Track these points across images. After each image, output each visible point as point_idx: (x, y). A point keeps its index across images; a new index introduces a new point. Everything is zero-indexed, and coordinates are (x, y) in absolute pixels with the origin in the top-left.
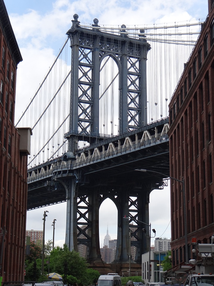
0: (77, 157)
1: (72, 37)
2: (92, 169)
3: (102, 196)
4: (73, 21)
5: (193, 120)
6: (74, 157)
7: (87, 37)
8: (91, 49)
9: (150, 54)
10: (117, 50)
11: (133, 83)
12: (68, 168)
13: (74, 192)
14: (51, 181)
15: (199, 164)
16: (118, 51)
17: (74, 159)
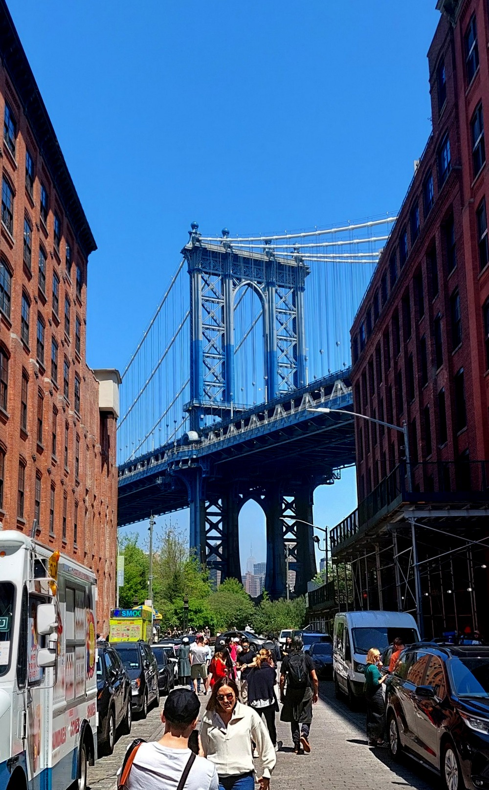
0: (203, 438)
1: (191, 256)
2: (226, 456)
3: (241, 496)
5: (401, 339)
6: (199, 439)
7: (213, 257)
8: (219, 275)
10: (259, 276)
13: (199, 492)
14: (165, 476)
15: (417, 415)
16: (260, 278)
17: (198, 442)
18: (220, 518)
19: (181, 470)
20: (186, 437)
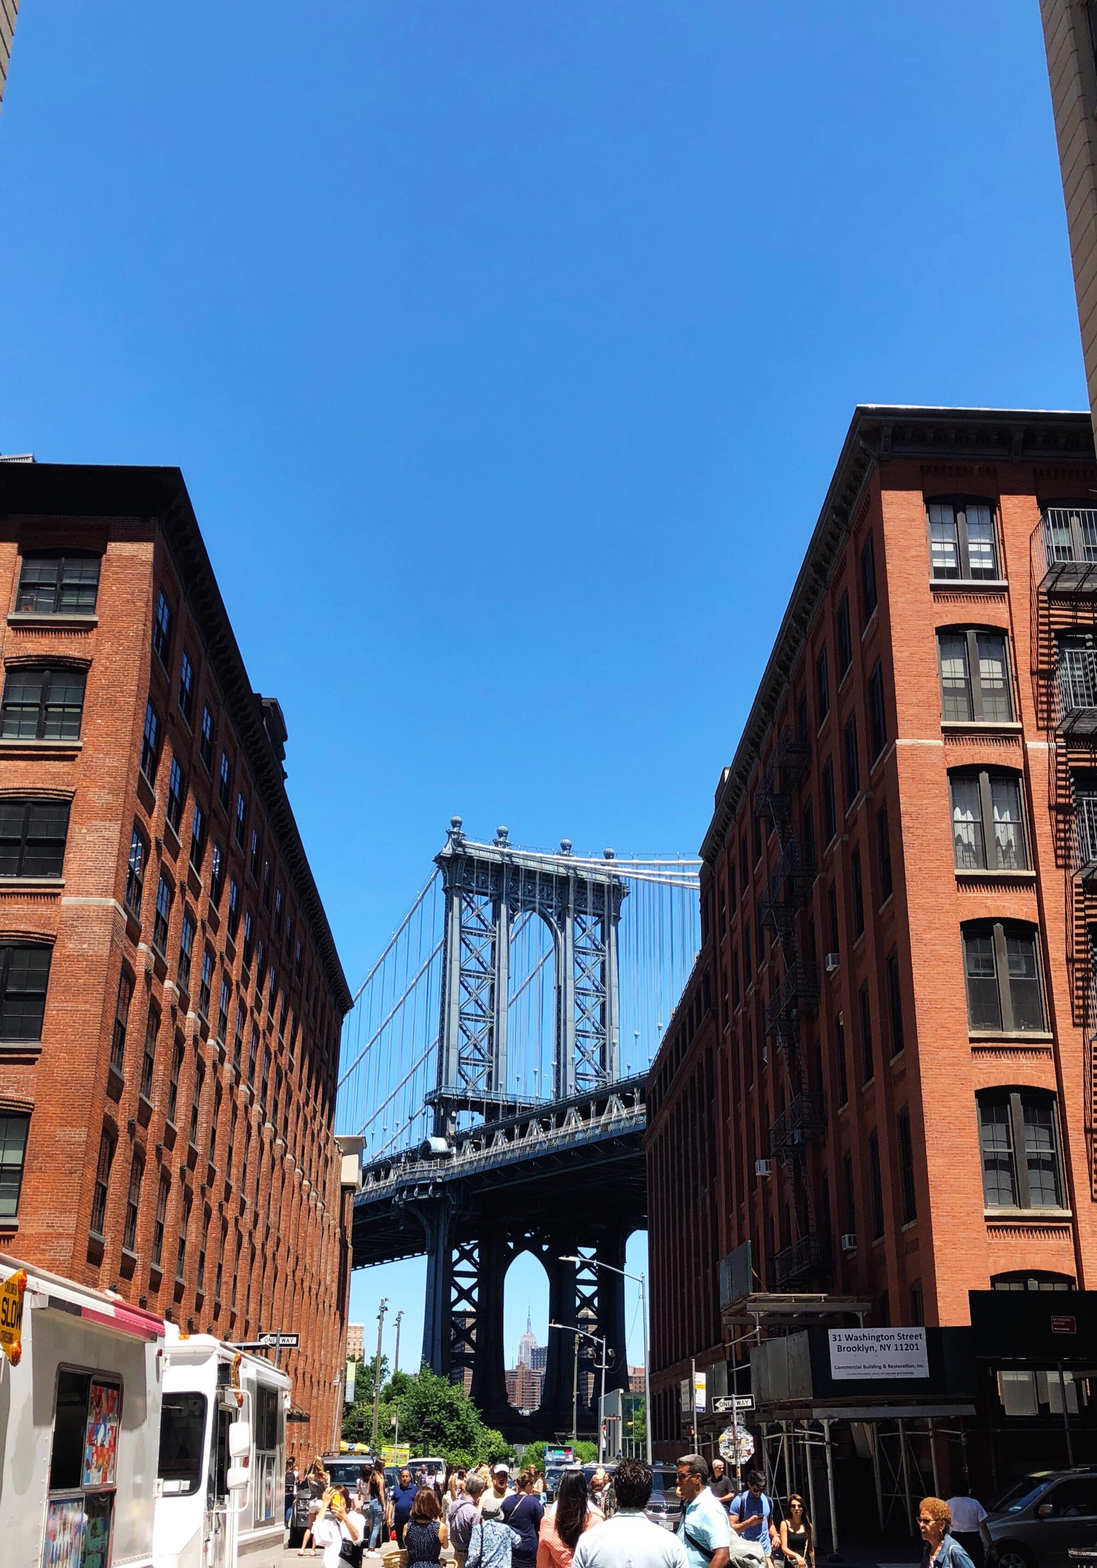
0: (454, 1150)
1: (448, 867)
2: (488, 1183)
3: (511, 1245)
4: (450, 833)
6: (448, 1151)
7: (481, 868)
8: (490, 895)
10: (549, 898)
13: (443, 1234)
16: (552, 900)
17: (447, 1156)
18: (474, 1280)
19: (417, 1200)
20: (426, 1145)
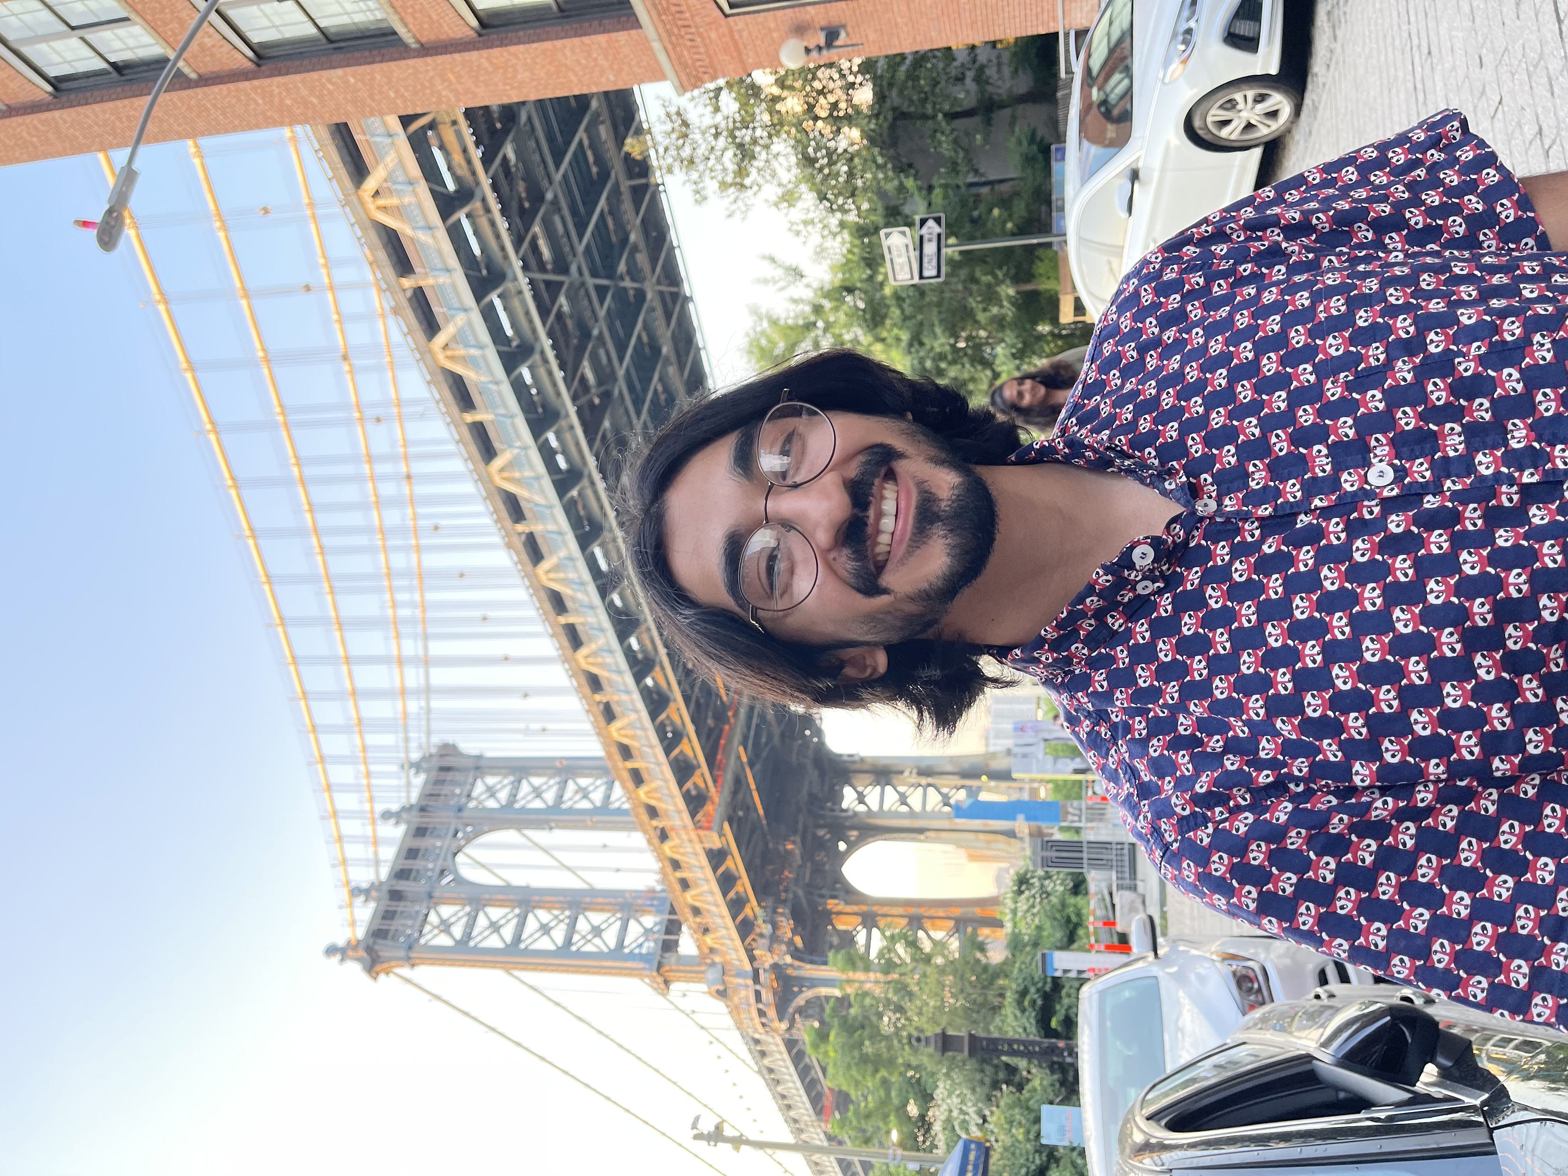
0: (717, 959)
1: (383, 961)
4: (342, 960)
6: (719, 967)
7: (392, 918)
8: (429, 909)
9: (469, 746)
11: (538, 793)
12: (747, 986)
18: (874, 930)
